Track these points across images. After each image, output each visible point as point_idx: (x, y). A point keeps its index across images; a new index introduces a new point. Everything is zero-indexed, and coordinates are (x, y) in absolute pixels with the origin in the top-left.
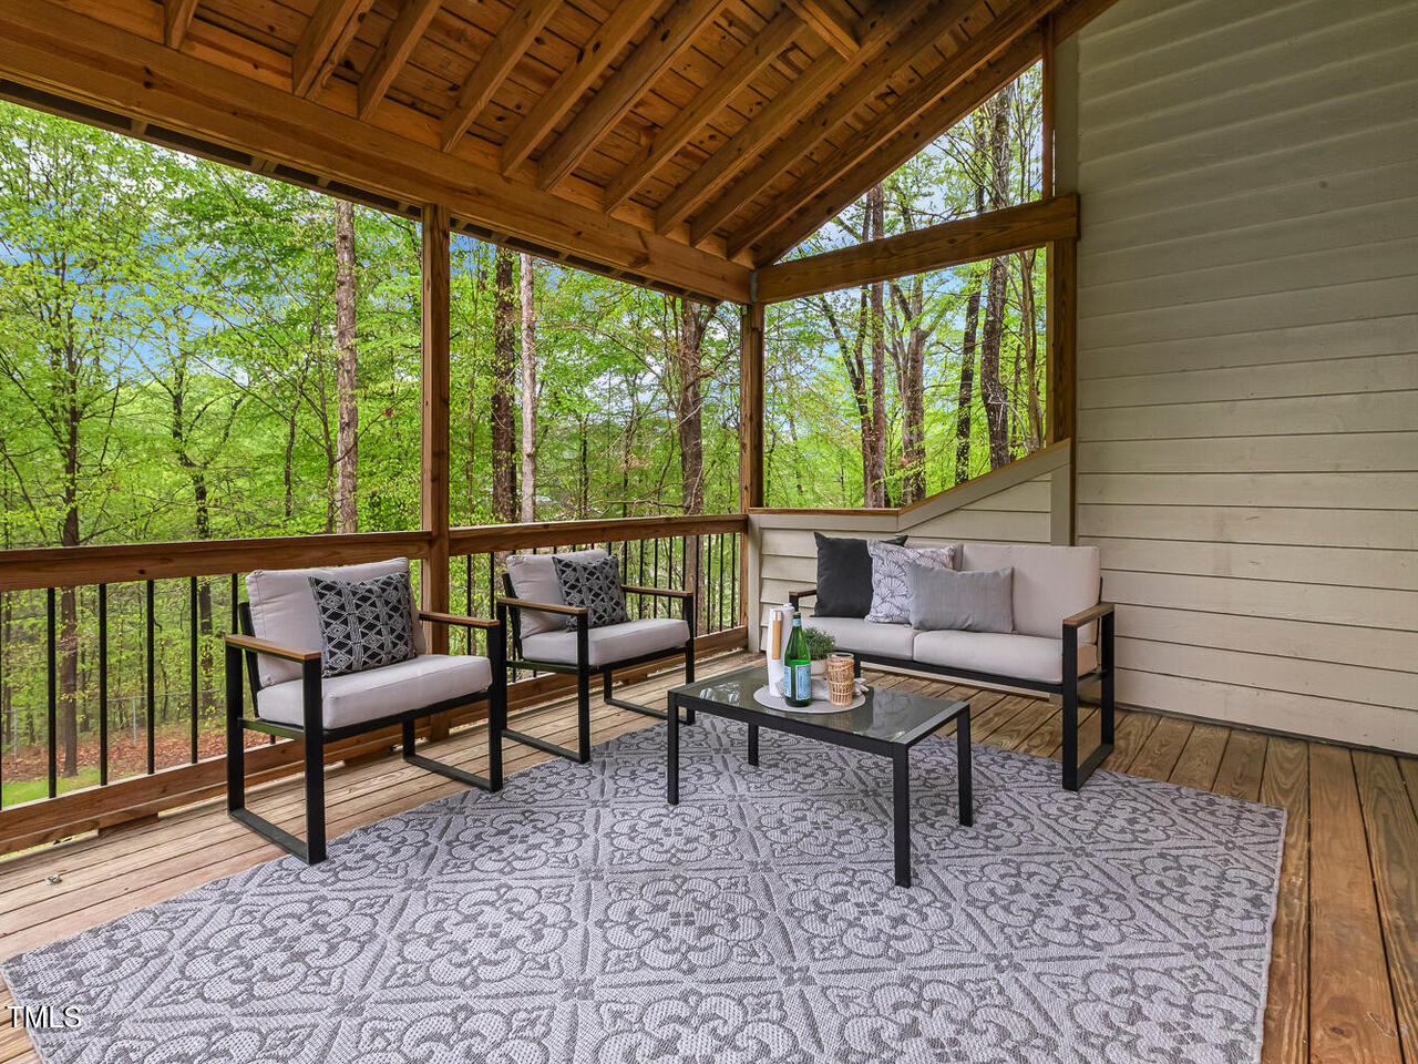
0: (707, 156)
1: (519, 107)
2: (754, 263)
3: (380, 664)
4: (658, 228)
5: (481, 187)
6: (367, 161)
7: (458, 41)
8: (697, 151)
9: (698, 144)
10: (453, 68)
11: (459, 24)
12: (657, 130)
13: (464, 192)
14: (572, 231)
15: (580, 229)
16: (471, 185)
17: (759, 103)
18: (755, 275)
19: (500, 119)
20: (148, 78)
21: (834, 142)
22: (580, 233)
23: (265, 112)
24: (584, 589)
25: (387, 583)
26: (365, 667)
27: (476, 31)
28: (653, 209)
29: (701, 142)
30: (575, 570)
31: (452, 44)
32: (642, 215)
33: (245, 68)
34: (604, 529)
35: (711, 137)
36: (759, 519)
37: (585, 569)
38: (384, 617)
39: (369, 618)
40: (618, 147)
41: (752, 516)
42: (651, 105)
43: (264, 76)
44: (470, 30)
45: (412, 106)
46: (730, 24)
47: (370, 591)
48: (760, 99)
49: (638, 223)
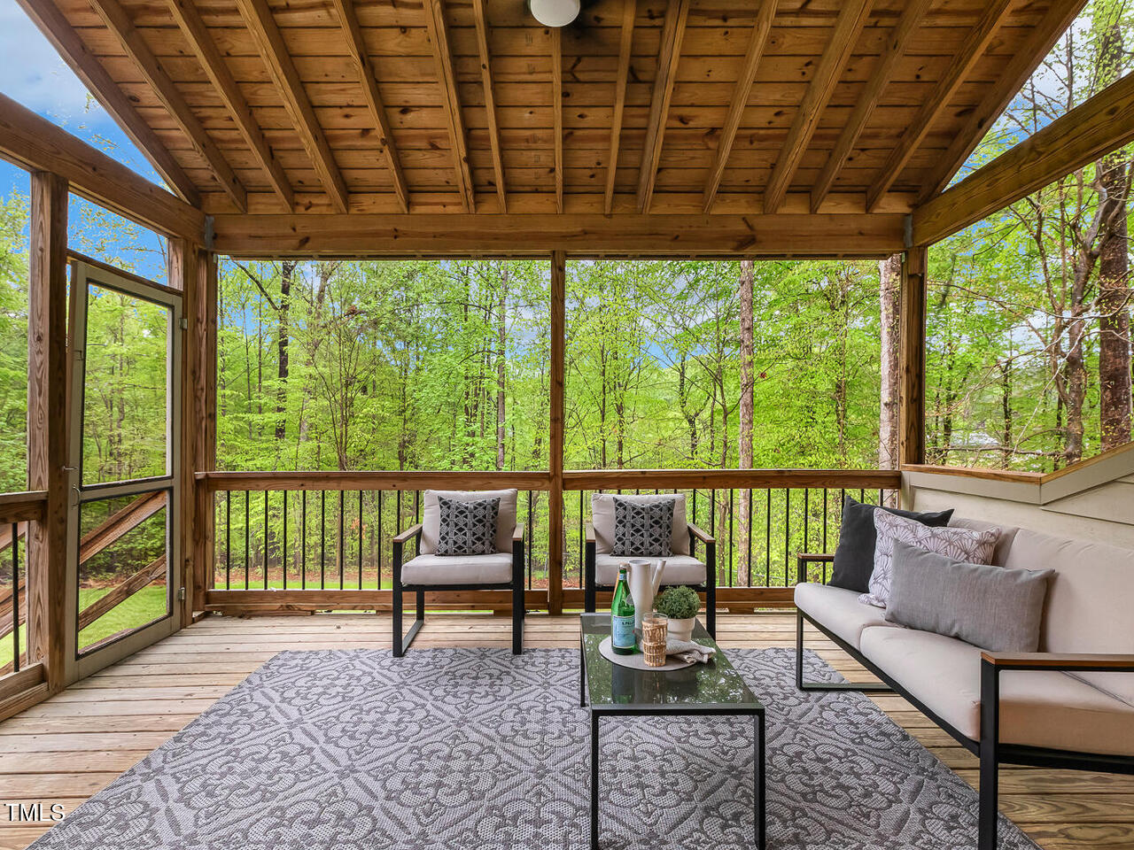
0: (785, 131)
1: (599, 164)
2: (910, 206)
3: (464, 554)
4: (767, 209)
5: (587, 229)
6: (508, 237)
7: (535, 142)
8: (770, 132)
9: (768, 126)
10: (543, 158)
11: (528, 133)
12: (719, 132)
13: (573, 236)
14: (669, 238)
15: (677, 234)
16: (580, 229)
17: (807, 65)
18: (910, 218)
19: (592, 176)
20: (395, 233)
21: (943, 52)
22: (678, 236)
23: (449, 230)
24: (628, 525)
25: (480, 504)
26: (456, 554)
27: (541, 131)
28: (759, 193)
29: (770, 123)
30: (625, 509)
31: (534, 146)
32: (748, 202)
33: (439, 209)
34: (705, 478)
35: (777, 114)
36: (912, 476)
37: (634, 509)
38: (470, 524)
39: (461, 525)
40: (693, 158)
41: (905, 474)
42: (695, 117)
43: (451, 209)
44: (539, 133)
45: (537, 191)
46: (725, 19)
47: (467, 508)
48: (806, 60)
49: (743, 211)
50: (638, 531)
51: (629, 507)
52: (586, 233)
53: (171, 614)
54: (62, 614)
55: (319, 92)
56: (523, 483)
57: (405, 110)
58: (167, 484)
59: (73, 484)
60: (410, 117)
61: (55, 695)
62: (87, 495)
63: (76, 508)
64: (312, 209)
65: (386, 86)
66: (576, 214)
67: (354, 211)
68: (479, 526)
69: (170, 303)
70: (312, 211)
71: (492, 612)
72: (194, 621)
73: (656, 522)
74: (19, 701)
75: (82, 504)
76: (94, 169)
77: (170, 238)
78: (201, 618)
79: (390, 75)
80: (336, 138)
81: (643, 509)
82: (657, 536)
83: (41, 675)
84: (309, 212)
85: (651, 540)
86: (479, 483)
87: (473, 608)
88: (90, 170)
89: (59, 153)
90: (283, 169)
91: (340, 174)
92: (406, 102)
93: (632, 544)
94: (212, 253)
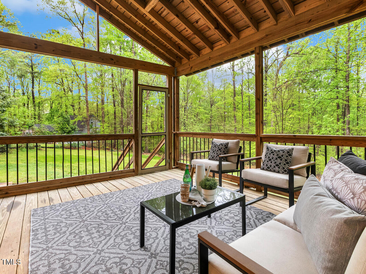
16: (264, 35)
33: (220, 46)
43: (223, 45)
50: (270, 160)
51: (270, 150)
52: (267, 36)
53: (166, 165)
54: (138, 160)
55: (179, 28)
56: (242, 138)
57: (197, 22)
58: (165, 134)
59: (140, 132)
60: (199, 23)
61: (136, 176)
62: (143, 135)
63: (141, 137)
64: (193, 58)
65: (189, 18)
66: (264, 29)
67: (201, 55)
68: (219, 151)
69: (164, 91)
70: (193, 59)
71: (237, 184)
72: (173, 168)
73: (279, 157)
74: (129, 174)
75: (142, 137)
76: (144, 65)
77: (166, 75)
78: (175, 168)
79: (188, 15)
80: (189, 37)
81: (275, 151)
82: (278, 164)
83: (133, 171)
84: (192, 59)
85: (275, 165)
86: (233, 137)
87: (231, 181)
88: (143, 66)
89: (136, 65)
90: (184, 50)
91: (195, 46)
92: (196, 20)
93: (267, 165)
94: (177, 77)
